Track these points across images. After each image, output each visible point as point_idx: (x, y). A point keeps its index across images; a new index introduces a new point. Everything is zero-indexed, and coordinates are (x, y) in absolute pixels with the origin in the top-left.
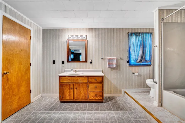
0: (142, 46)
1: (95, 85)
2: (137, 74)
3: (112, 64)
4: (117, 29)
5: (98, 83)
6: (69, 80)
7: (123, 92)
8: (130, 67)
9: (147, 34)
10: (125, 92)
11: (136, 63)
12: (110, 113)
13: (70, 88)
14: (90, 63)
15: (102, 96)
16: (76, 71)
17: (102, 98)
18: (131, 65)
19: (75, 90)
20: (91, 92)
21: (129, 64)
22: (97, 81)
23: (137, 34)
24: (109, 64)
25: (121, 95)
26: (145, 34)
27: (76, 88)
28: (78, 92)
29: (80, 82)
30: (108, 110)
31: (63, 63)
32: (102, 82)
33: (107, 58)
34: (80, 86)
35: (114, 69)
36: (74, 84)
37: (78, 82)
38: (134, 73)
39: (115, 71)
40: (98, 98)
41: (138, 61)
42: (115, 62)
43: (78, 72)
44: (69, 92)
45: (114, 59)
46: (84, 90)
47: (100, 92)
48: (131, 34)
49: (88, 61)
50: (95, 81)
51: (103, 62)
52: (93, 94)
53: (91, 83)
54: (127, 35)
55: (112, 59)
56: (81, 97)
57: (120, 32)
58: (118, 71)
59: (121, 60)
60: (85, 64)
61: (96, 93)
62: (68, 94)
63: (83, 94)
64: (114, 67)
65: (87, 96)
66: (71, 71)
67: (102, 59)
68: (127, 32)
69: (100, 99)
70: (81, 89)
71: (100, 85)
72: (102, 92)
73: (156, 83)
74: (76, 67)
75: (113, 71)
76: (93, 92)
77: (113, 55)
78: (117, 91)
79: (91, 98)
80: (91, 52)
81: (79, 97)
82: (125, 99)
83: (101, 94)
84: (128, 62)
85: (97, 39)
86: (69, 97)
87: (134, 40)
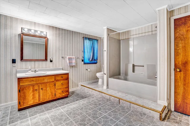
0: (92, 49)
1: (62, 82)
2: (89, 70)
3: (72, 62)
4: (75, 32)
5: (64, 80)
6: (33, 81)
7: (80, 86)
8: (85, 65)
9: (95, 41)
10: (81, 85)
11: (89, 62)
12: (79, 102)
13: (34, 91)
14: (51, 62)
15: (68, 91)
16: (35, 71)
17: (68, 93)
18: (85, 64)
19: (41, 90)
20: (58, 89)
21: (84, 63)
22: (63, 78)
23: (89, 39)
24: (69, 62)
25: (78, 88)
26: (94, 40)
27: (42, 89)
28: (44, 92)
29: (46, 81)
30: (77, 100)
31: (14, 61)
32: (67, 79)
33: (67, 57)
34: (46, 85)
35: (72, 66)
36: (39, 84)
37: (44, 82)
38: (87, 70)
39: (74, 68)
40: (64, 94)
41: (90, 60)
42: (74, 61)
43: (37, 71)
44: (33, 95)
45: (73, 58)
46: (50, 89)
47: (66, 88)
48: (86, 38)
49: (49, 60)
50: (62, 78)
51: (63, 60)
52: (60, 91)
53: (58, 80)
54: (82, 39)
55: (72, 58)
56: (48, 97)
57: (77, 35)
58: (76, 68)
59: (78, 59)
60: (44, 63)
61: (62, 89)
62: (31, 98)
63: (50, 93)
64: (74, 65)
65: (54, 95)
66: (29, 71)
67: (62, 57)
68: (83, 36)
69: (66, 94)
70: (48, 89)
71: (66, 81)
72: (68, 87)
73: (105, 74)
74: (33, 66)
75: (72, 68)
76: (60, 89)
77: (72, 55)
78: (75, 86)
79: (58, 96)
80: (51, 50)
81: (45, 97)
82: (82, 90)
83: (67, 89)
84: (83, 61)
85: (58, 38)
86: (32, 101)
87: (88, 43)
